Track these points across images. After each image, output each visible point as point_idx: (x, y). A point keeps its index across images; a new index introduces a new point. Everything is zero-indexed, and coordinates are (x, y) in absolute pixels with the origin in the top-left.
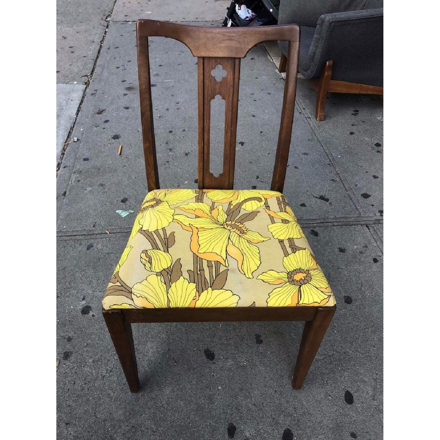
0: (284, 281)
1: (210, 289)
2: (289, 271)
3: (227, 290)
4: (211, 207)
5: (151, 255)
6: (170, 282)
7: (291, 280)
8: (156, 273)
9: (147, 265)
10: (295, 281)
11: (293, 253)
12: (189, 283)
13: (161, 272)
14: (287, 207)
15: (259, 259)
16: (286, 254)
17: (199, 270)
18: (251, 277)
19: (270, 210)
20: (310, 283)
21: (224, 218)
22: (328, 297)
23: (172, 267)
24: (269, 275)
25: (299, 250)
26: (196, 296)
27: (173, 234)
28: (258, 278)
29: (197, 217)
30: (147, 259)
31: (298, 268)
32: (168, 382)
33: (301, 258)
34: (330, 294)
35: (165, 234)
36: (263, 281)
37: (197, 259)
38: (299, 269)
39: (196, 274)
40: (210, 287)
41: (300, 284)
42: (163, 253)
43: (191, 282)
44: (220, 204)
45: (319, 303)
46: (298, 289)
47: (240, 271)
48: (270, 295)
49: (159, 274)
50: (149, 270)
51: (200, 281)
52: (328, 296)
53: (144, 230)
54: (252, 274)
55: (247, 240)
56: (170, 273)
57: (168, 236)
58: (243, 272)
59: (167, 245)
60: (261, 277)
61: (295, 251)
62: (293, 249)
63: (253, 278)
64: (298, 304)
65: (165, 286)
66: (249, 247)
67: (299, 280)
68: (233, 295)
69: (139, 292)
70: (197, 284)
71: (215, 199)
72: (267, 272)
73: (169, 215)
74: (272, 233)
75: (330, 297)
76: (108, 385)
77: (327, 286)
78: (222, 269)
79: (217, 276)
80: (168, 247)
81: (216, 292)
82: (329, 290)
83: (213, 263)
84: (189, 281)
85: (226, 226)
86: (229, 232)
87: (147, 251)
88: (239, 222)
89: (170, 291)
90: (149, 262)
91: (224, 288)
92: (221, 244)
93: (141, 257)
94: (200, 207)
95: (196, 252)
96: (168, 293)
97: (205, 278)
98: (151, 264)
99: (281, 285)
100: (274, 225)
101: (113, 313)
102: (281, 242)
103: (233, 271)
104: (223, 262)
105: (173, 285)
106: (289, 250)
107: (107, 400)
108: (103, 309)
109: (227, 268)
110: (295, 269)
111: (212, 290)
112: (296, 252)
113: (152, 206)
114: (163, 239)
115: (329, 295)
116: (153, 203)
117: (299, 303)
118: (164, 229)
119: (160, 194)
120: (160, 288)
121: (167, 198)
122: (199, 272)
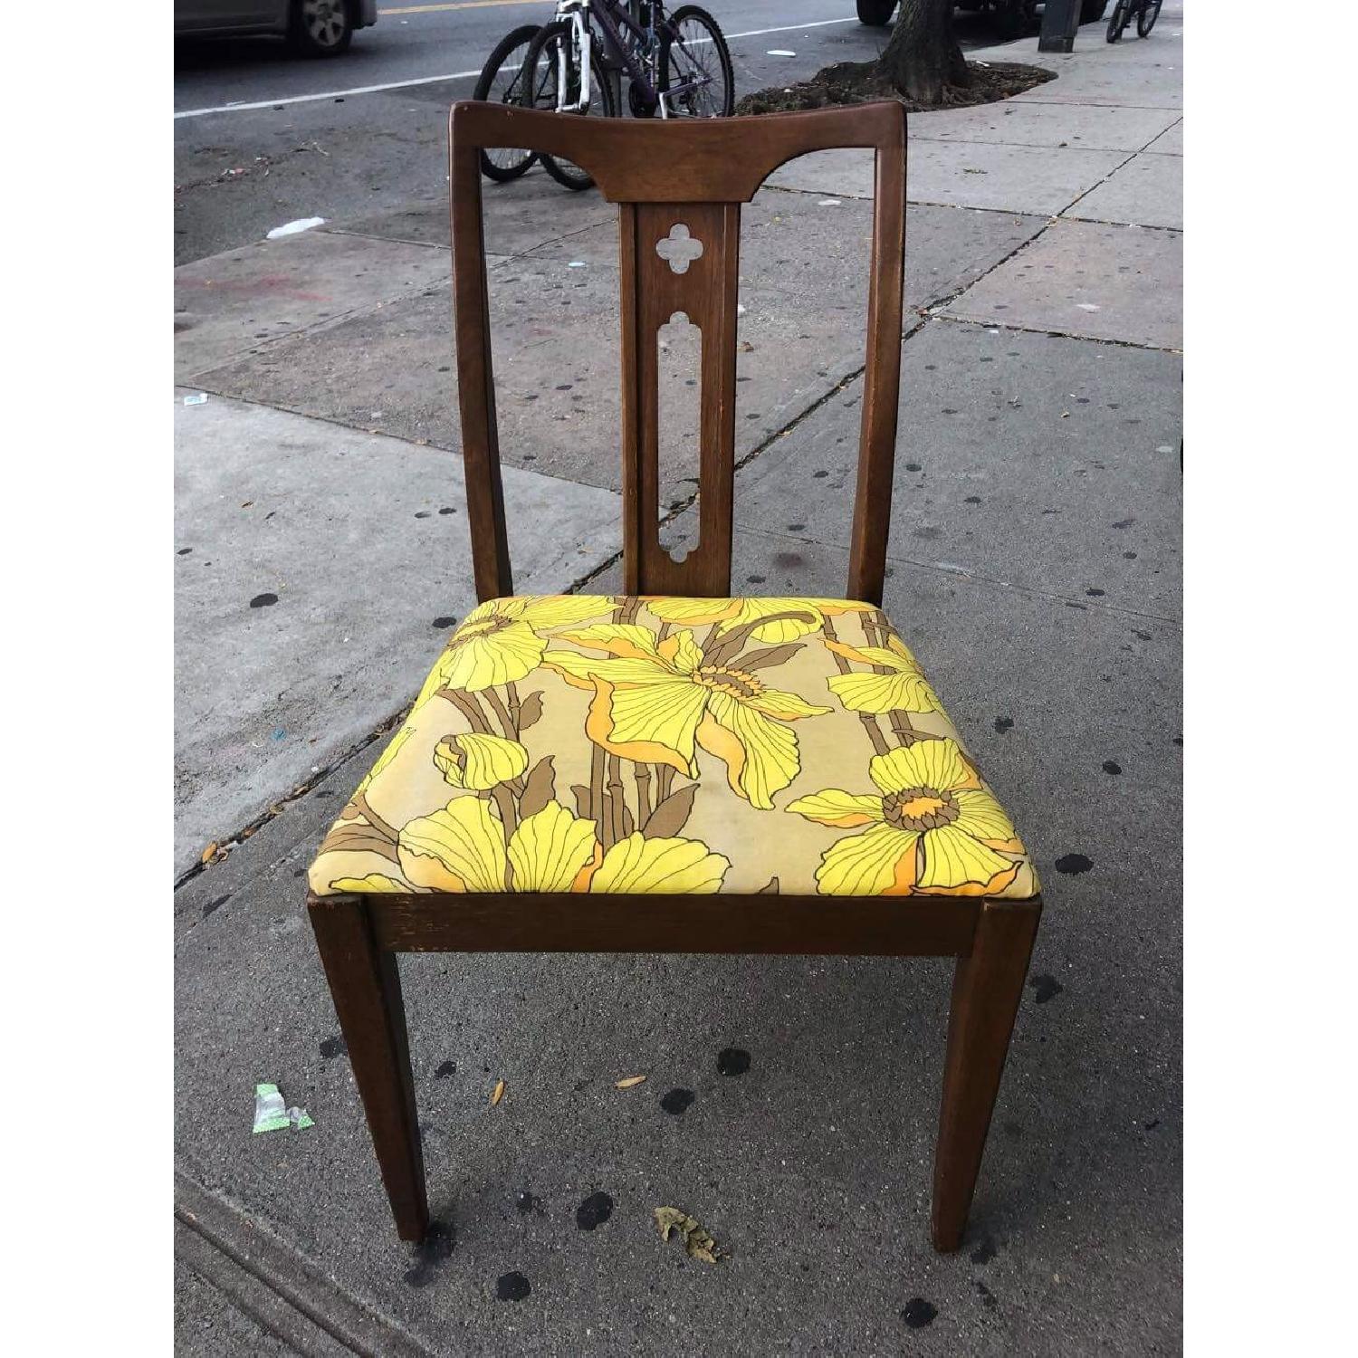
0: (873, 818)
1: (637, 834)
2: (887, 793)
3: (689, 841)
4: (658, 634)
5: (468, 747)
6: (518, 817)
9: (451, 772)
10: (906, 819)
11: (902, 746)
12: (575, 820)
13: (491, 789)
14: (892, 638)
15: (797, 761)
16: (882, 749)
18: (767, 804)
19: (838, 643)
20: (954, 826)
21: (695, 659)
22: (1013, 866)
24: (823, 803)
25: (923, 741)
26: (593, 856)
27: (536, 698)
28: (788, 810)
29: (612, 656)
30: (455, 758)
31: (916, 785)
33: (929, 760)
34: (1019, 857)
35: (513, 697)
36: (806, 817)
37: (603, 760)
38: (923, 789)
39: (597, 796)
40: (639, 831)
41: (925, 826)
42: (502, 742)
43: (580, 817)
44: (687, 627)
45: (985, 886)
46: (916, 842)
47: (732, 788)
48: (825, 856)
49: (486, 795)
50: (458, 785)
51: (608, 813)
52: (1014, 863)
53: (452, 690)
54: (770, 799)
55: (760, 712)
56: (519, 793)
57: (522, 703)
58: (740, 792)
59: (515, 724)
60: (796, 807)
61: (909, 741)
62: (904, 737)
63: (772, 809)
64: (916, 886)
65: (500, 826)
66: (765, 728)
67: (919, 817)
68: (709, 854)
69: (419, 842)
70: (600, 821)
71: (671, 616)
72: (820, 795)
73: (531, 653)
74: (839, 695)
75: (1019, 867)
77: (1011, 835)
78: (679, 783)
79: (660, 801)
80: (518, 725)
81: (657, 845)
82: (1016, 846)
83: (652, 769)
84: (576, 814)
85: (698, 679)
86: (707, 693)
87: (455, 737)
88: (740, 670)
89: (515, 840)
90: (458, 765)
91: (680, 834)
92: (679, 720)
93: (436, 753)
94: (625, 635)
95: (602, 741)
96: (508, 845)
97: (624, 806)
98: (463, 769)
99: (860, 827)
100: (847, 677)
101: (338, 905)
102: (868, 719)
103: (713, 788)
104: (683, 768)
105: (526, 826)
106: (891, 739)
108: (311, 892)
109: (694, 782)
110: (907, 786)
111: (645, 841)
112: (912, 744)
113: (484, 634)
114: (507, 708)
115: (1017, 862)
116: (485, 626)
117: (920, 885)
118: (511, 686)
119: (510, 605)
120: (485, 831)
121: (528, 614)
122: (607, 792)
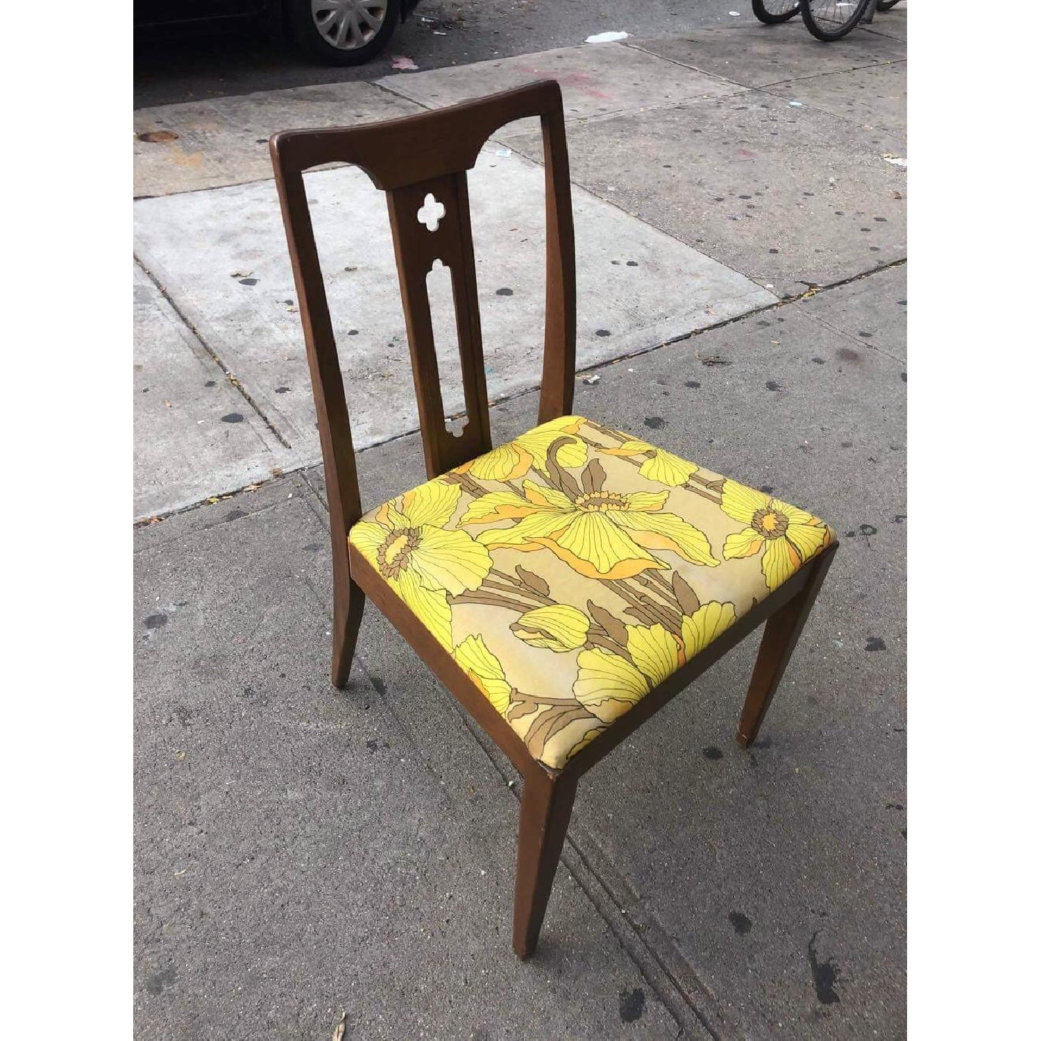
0: (760, 540)
1: (685, 618)
2: (750, 523)
3: (708, 605)
5: (535, 624)
6: (621, 646)
7: (767, 534)
8: (583, 648)
9: (550, 645)
10: (771, 532)
11: (721, 494)
12: (649, 629)
13: (587, 640)
15: (696, 530)
16: (718, 501)
17: (640, 600)
18: (717, 562)
20: (792, 524)
23: (593, 621)
24: (734, 545)
25: (723, 485)
26: (677, 642)
27: (518, 569)
28: (726, 559)
30: (539, 635)
31: (755, 512)
33: (738, 494)
36: (737, 558)
37: (616, 586)
38: (758, 512)
39: (641, 609)
40: (683, 614)
41: (781, 532)
42: (549, 609)
43: (650, 626)
46: (789, 541)
47: (692, 563)
48: (764, 573)
49: (589, 645)
50: (565, 650)
51: (659, 615)
53: (460, 595)
54: (713, 558)
55: (644, 512)
56: (603, 633)
57: (518, 578)
58: (698, 563)
59: (539, 594)
60: (727, 554)
61: (720, 490)
62: (715, 488)
63: (720, 563)
65: (618, 657)
66: (659, 520)
67: (774, 528)
68: (722, 605)
69: (592, 696)
70: (661, 622)
72: (728, 542)
78: (667, 576)
79: (672, 592)
80: (543, 594)
81: (698, 616)
83: (645, 575)
84: (645, 626)
85: (584, 509)
87: (517, 623)
90: (549, 639)
91: (701, 603)
93: (522, 639)
95: (598, 576)
97: (662, 606)
98: (556, 640)
99: (762, 549)
102: (688, 487)
103: (684, 569)
105: (631, 648)
106: (714, 493)
109: (673, 571)
110: (752, 515)
111: (691, 617)
112: (723, 491)
114: (516, 589)
115: (825, 526)
118: (493, 571)
120: (616, 666)
122: (642, 603)
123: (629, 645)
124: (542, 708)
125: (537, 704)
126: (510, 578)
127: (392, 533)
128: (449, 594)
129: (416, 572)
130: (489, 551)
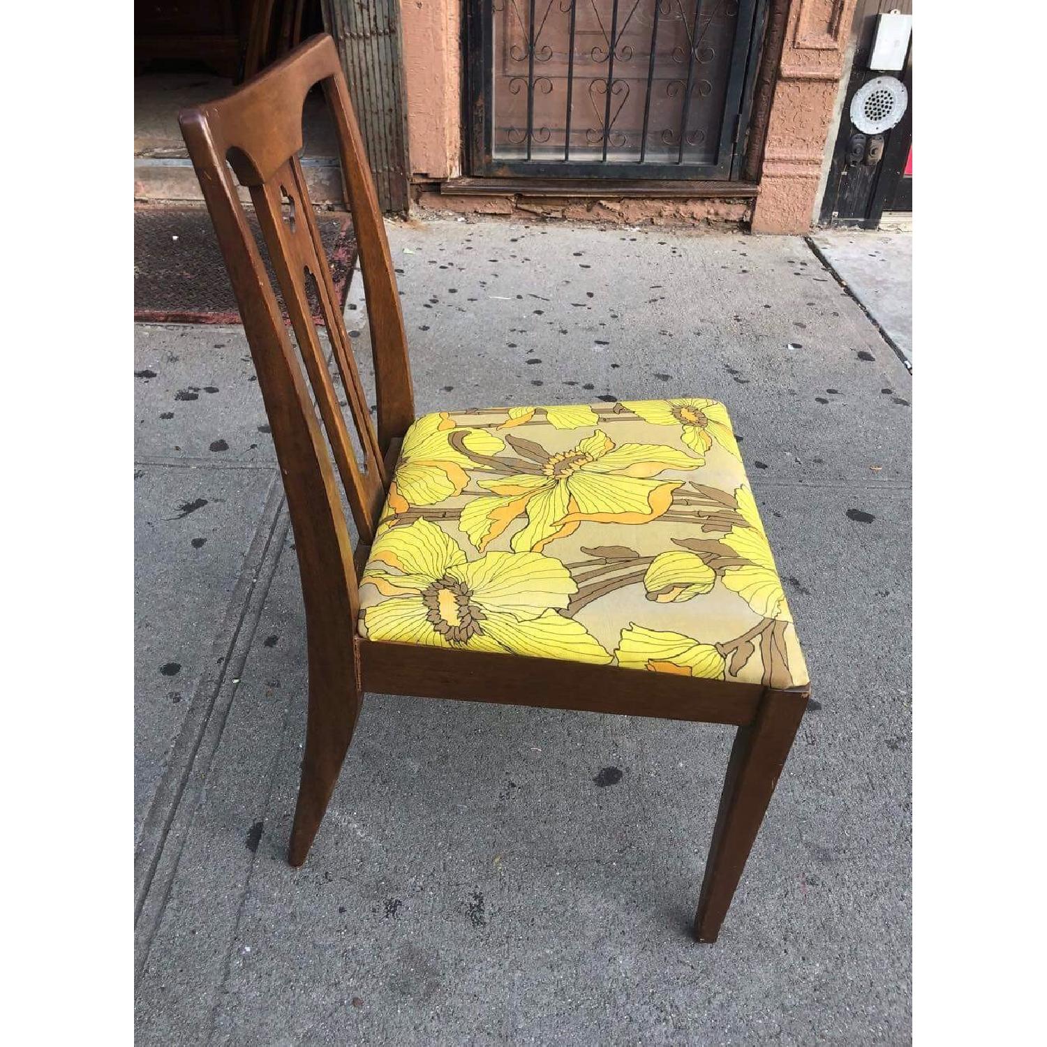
5: (663, 584)
6: (737, 558)
7: (699, 425)
9: (696, 591)
13: (713, 569)
17: (701, 517)
27: (589, 550)
29: (523, 516)
30: (678, 590)
32: (679, 864)
37: (671, 517)
39: (709, 522)
42: (656, 565)
43: (730, 531)
50: (710, 587)
53: (570, 605)
55: (606, 453)
56: (713, 556)
57: (597, 558)
59: (629, 559)
65: (746, 567)
66: (626, 453)
70: (732, 524)
73: (512, 559)
76: (698, 1012)
80: (635, 557)
83: (677, 498)
90: (686, 587)
95: (650, 517)
98: (692, 585)
107: (734, 1008)
110: (671, 416)
114: (609, 567)
118: (571, 567)
120: (751, 575)
122: (705, 518)
123: (741, 554)
124: (756, 641)
125: (749, 641)
126: (589, 563)
127: (424, 596)
128: (558, 611)
129: (500, 613)
130: (541, 553)
